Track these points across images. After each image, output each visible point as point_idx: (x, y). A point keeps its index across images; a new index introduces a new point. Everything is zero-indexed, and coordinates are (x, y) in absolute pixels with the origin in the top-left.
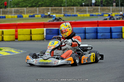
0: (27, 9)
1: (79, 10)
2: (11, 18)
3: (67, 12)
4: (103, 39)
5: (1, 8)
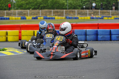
1: (80, 13)
2: (14, 19)
3: (68, 14)
4: (103, 41)
5: (5, 10)
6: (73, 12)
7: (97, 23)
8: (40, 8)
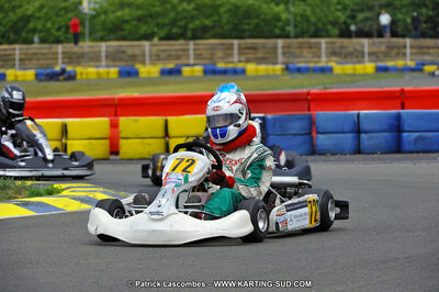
1: (337, 50)
2: (95, 76)
4: (421, 155)
5: (58, 41)
6: (310, 47)
8: (189, 34)
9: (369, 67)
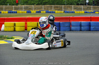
0: (35, 6)
1: (76, 8)
2: (21, 13)
4: (95, 31)
5: (13, 5)
7: (90, 17)
9: (83, 12)
